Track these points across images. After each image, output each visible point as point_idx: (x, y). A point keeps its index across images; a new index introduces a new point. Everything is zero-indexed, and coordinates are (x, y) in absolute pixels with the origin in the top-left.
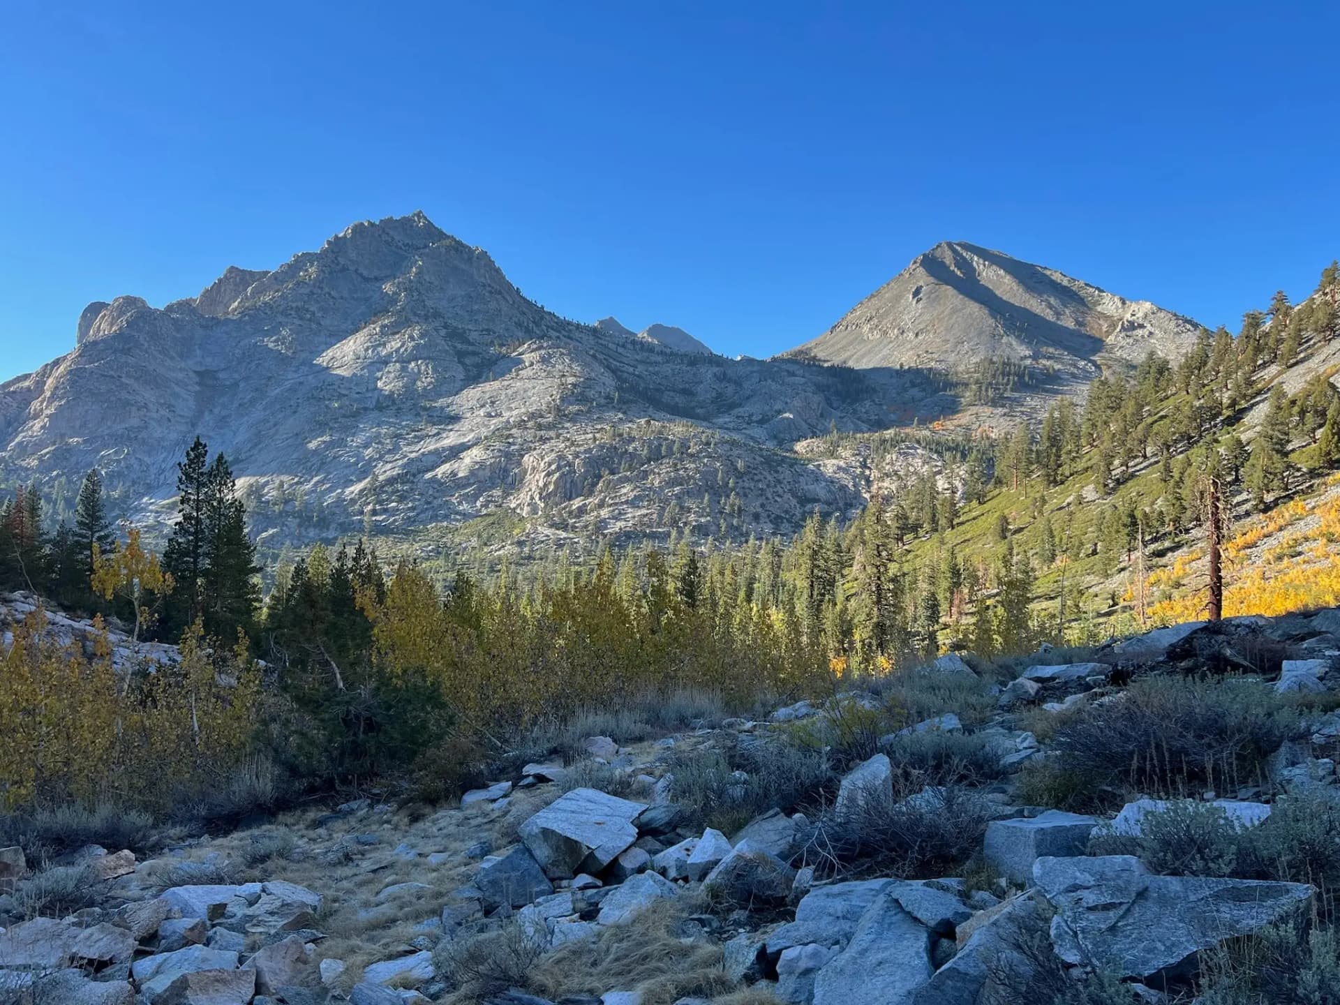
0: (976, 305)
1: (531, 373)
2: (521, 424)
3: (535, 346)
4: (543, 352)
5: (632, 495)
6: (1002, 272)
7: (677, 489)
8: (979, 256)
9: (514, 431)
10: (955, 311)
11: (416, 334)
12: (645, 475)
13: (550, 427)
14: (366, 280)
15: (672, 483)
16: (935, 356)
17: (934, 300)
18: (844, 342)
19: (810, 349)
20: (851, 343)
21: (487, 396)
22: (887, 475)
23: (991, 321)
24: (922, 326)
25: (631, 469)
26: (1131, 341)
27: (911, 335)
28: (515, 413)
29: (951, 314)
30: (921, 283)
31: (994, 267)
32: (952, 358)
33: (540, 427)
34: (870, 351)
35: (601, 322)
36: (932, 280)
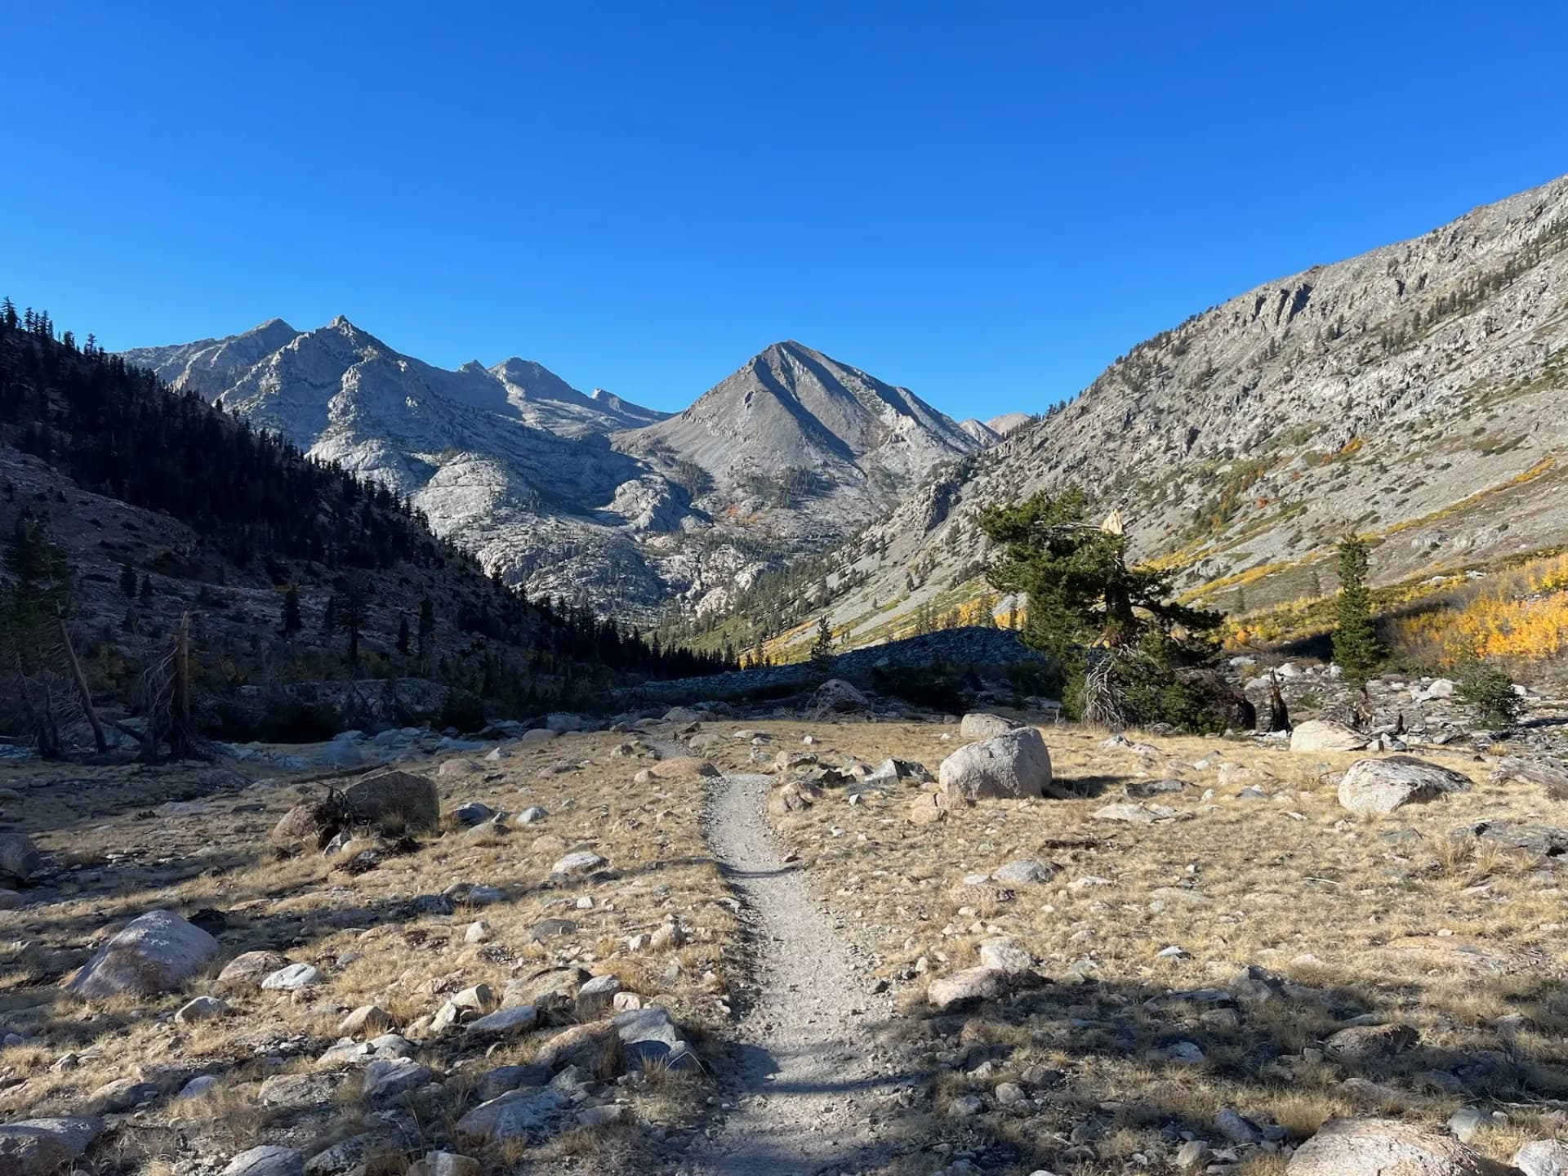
0: (791, 416)
1: (466, 481)
2: (467, 526)
3: (464, 458)
4: (472, 463)
5: (556, 583)
6: (815, 380)
7: (584, 579)
8: (801, 362)
9: (465, 531)
10: (775, 420)
11: (375, 447)
12: (562, 568)
13: (491, 528)
14: (315, 387)
15: (580, 575)
16: (756, 461)
17: (761, 407)
18: (693, 435)
19: (666, 438)
20: (697, 437)
21: (438, 500)
22: (711, 568)
23: (798, 432)
24: (749, 432)
25: (553, 563)
26: (893, 452)
27: (741, 439)
28: (461, 515)
29: (771, 424)
30: (752, 389)
31: (810, 373)
32: (767, 464)
33: (483, 528)
34: (711, 448)
35: (466, 366)
36: (761, 386)
